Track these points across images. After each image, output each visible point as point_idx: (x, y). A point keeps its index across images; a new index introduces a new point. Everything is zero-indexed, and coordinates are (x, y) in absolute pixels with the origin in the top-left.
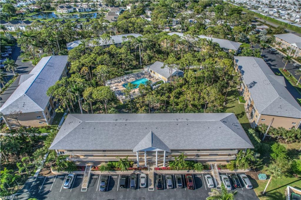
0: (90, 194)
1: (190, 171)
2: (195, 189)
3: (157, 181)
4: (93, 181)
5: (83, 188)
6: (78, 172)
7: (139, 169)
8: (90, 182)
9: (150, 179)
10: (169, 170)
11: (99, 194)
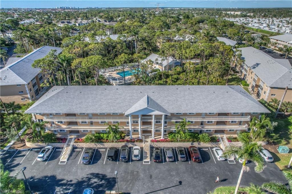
0: (70, 168)
1: (194, 143)
2: (202, 163)
3: (154, 154)
4: (74, 154)
5: (61, 161)
6: (57, 143)
7: (132, 141)
8: (70, 155)
9: (145, 152)
10: (169, 142)
11: (81, 167)
